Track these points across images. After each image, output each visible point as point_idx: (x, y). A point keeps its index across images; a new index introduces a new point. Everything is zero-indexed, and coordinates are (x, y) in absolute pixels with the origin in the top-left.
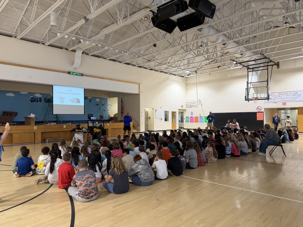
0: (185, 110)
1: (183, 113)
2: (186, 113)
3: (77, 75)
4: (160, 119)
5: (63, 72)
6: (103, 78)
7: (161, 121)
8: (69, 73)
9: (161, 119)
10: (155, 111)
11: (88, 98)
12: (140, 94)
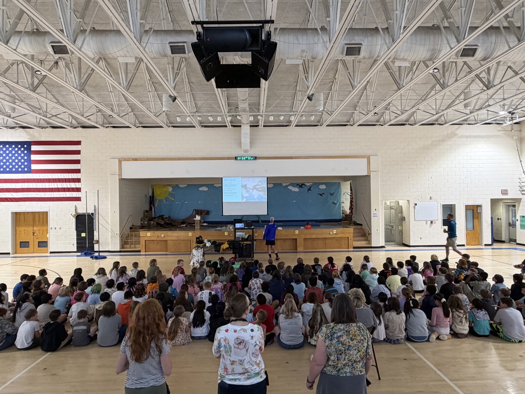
0: (519, 200)
1: (514, 206)
2: (521, 207)
3: (247, 159)
4: (429, 222)
5: (228, 158)
6: (291, 158)
7: (430, 227)
8: (236, 158)
9: (432, 222)
10: (412, 205)
11: (305, 185)
12: (370, 176)
